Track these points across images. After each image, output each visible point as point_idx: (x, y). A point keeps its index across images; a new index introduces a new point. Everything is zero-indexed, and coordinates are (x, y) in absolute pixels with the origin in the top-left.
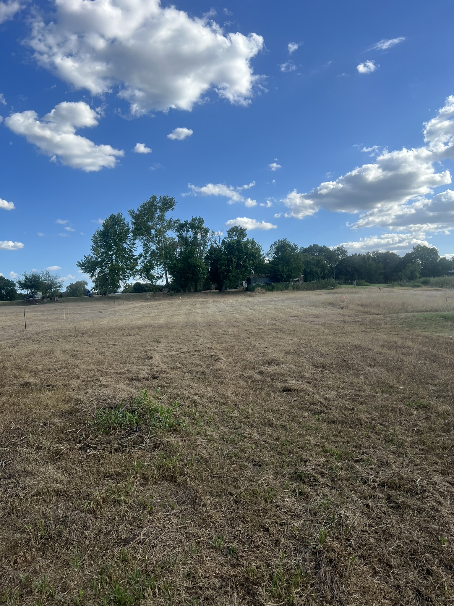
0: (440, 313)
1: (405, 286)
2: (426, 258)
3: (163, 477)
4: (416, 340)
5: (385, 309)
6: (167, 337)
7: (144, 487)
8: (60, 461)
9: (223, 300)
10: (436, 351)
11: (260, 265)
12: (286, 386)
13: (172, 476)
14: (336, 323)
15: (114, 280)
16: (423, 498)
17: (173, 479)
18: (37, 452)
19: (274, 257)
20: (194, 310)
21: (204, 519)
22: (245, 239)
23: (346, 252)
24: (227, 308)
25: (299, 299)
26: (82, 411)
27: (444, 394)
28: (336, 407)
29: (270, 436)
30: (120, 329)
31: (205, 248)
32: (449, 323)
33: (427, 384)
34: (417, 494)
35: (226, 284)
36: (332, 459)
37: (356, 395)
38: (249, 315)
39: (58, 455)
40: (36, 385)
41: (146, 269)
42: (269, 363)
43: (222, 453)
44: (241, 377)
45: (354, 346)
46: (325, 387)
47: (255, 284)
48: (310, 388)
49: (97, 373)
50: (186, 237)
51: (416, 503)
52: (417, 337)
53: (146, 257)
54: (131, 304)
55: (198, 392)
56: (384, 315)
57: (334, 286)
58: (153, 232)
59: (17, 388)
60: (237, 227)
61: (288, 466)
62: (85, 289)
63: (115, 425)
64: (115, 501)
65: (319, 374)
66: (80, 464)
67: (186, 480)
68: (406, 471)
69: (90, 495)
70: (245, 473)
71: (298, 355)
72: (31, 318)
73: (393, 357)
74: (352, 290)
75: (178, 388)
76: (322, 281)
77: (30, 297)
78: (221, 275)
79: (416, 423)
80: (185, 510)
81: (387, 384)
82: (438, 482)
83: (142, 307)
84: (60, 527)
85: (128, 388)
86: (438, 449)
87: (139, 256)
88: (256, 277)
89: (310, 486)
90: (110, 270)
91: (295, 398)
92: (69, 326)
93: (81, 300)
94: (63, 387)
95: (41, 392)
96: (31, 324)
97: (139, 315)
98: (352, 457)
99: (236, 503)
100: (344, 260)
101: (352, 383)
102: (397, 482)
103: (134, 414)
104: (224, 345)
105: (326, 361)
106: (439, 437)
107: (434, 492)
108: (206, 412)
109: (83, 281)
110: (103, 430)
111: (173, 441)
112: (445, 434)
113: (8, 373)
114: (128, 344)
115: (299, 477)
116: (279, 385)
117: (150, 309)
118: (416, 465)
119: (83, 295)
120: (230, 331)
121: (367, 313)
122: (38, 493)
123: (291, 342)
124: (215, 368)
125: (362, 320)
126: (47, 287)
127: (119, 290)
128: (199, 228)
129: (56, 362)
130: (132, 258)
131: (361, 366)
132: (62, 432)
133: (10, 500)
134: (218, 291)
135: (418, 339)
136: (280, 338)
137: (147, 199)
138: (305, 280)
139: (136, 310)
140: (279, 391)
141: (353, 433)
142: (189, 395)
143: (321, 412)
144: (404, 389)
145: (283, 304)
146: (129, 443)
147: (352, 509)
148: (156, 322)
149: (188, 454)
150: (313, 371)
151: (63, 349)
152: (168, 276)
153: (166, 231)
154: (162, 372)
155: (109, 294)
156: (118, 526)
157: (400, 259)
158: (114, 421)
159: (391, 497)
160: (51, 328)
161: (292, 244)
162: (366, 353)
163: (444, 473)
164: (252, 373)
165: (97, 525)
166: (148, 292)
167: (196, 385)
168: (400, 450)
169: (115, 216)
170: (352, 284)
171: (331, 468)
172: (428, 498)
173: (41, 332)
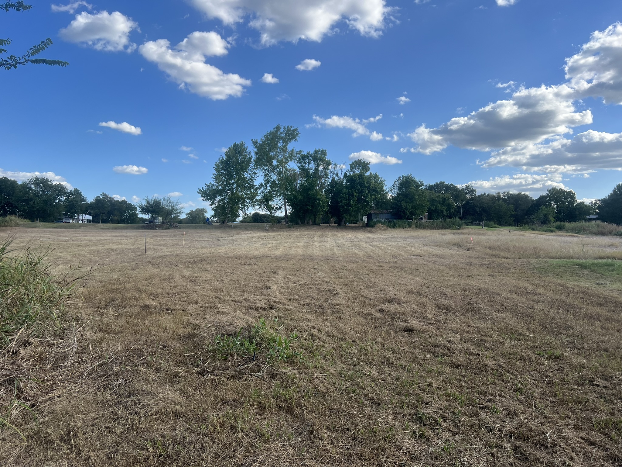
0: (575, 261)
1: (537, 230)
2: (562, 201)
3: (280, 407)
4: (548, 287)
5: (514, 253)
6: (284, 269)
7: (260, 415)
8: (178, 384)
9: (342, 234)
10: (570, 300)
11: (382, 200)
12: (407, 326)
13: (288, 407)
14: (461, 265)
15: (234, 209)
16: (553, 452)
17: (290, 410)
18: (156, 373)
19: (397, 193)
20: (312, 243)
21: (321, 453)
22: (368, 174)
23: (475, 191)
24: (346, 243)
25: (422, 237)
26: (200, 336)
27: (579, 346)
28: (460, 351)
29: (390, 375)
30: (238, 258)
31: (326, 181)
32: (586, 272)
33: (560, 334)
34: (547, 447)
35: (346, 218)
36: (454, 404)
37: (482, 340)
38: (369, 251)
39: (176, 377)
40: (155, 308)
41: (266, 199)
42: (390, 301)
43: (340, 388)
44: (360, 313)
45: (481, 289)
46: (449, 329)
47: (375, 220)
48: (432, 329)
49: (215, 300)
50: (308, 169)
51: (546, 456)
52: (550, 285)
53: (267, 187)
54: (249, 234)
55: (315, 326)
56: (514, 259)
57: (460, 226)
58: (275, 162)
59: (137, 310)
60: (360, 160)
61: (408, 407)
62: (204, 217)
63: (232, 352)
64: (232, 427)
65: (443, 315)
66: (197, 388)
67: (303, 412)
68: (535, 423)
69: (207, 419)
70: (363, 410)
71: (420, 295)
72: (150, 243)
73: (523, 303)
74: (479, 231)
75: (295, 320)
76: (448, 220)
77: (150, 222)
78: (341, 209)
79: (547, 374)
80: (301, 442)
81: (516, 331)
82: (571, 437)
83: (259, 237)
84: (178, 447)
85: (245, 317)
86: (571, 402)
87: (259, 186)
88: (378, 212)
89: (431, 429)
90: (230, 199)
91: (417, 339)
92: (188, 252)
93: (200, 228)
94: (181, 312)
95: (160, 315)
96: (151, 249)
97: (257, 246)
98: (476, 404)
99: (353, 440)
100: (472, 199)
101: (477, 328)
102: (526, 433)
103: (252, 342)
104: (342, 280)
105: (451, 303)
106: (572, 390)
107: (565, 446)
108: (324, 346)
109: (203, 209)
110: (220, 356)
111: (290, 373)
112: (579, 388)
113: (128, 295)
114: (245, 273)
115: (420, 419)
116: (400, 324)
117: (268, 240)
118: (546, 418)
119: (202, 222)
120: (349, 266)
121: (495, 256)
122: (157, 413)
123: (413, 281)
124: (333, 302)
125: (490, 263)
126: (168, 213)
127: (237, 220)
128: (321, 159)
129: (176, 286)
130: (253, 188)
131: (488, 310)
132: (180, 355)
133: (130, 416)
134: (337, 225)
135: (550, 286)
136: (402, 277)
137: (271, 129)
138: (430, 218)
139: (254, 240)
140: (400, 330)
141: (478, 379)
142: (307, 328)
143: (443, 355)
144: (535, 338)
145: (405, 242)
146: (246, 371)
147: (475, 457)
148: (274, 253)
149: (305, 387)
150: (436, 313)
151: (183, 274)
152: (287, 207)
153: (288, 162)
154: (279, 303)
155: (227, 222)
156: (234, 451)
157: (533, 201)
158: (232, 348)
159: (518, 448)
160: (170, 253)
161: (417, 180)
162: (494, 297)
163: (577, 428)
164: (371, 310)
165: (214, 448)
166: (266, 222)
167: (313, 318)
168: (529, 400)
169: (238, 145)
170: (479, 225)
171: (454, 413)
172: (560, 452)
173: (160, 257)
